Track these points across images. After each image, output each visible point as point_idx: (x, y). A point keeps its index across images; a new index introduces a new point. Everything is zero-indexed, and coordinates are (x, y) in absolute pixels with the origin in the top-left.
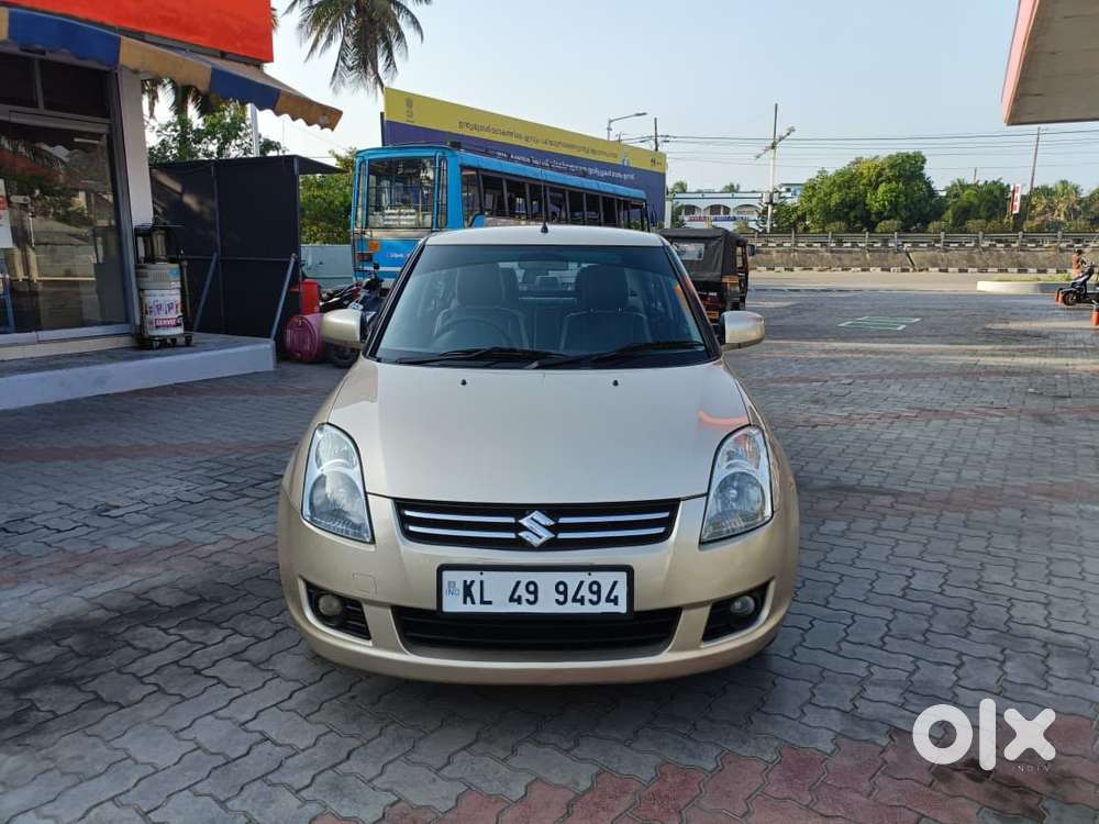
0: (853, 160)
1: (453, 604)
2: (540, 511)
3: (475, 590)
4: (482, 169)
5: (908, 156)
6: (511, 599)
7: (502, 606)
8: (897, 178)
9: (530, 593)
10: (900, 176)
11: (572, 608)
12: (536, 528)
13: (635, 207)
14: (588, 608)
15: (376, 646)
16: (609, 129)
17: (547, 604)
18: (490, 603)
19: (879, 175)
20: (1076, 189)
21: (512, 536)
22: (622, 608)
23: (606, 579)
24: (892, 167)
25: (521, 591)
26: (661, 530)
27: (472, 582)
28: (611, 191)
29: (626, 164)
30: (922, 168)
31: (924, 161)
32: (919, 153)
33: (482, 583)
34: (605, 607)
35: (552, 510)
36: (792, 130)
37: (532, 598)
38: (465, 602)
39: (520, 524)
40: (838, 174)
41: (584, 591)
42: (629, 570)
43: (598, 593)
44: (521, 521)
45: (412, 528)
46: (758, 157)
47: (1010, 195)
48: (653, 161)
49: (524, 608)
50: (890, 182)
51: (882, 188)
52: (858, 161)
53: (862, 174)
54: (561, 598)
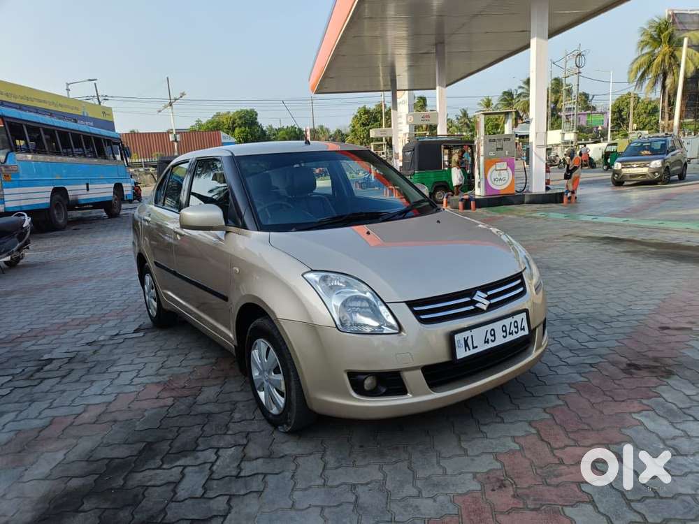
0: (215, 114)
1: (461, 354)
2: (479, 290)
3: (469, 342)
4: (5, 116)
5: (247, 111)
6: (485, 342)
7: (483, 347)
8: (245, 124)
9: (492, 335)
10: (246, 123)
11: (510, 338)
12: (481, 300)
13: (115, 143)
14: (515, 336)
15: (414, 395)
16: (68, 90)
17: (500, 341)
18: (476, 347)
19: (234, 123)
20: (327, 129)
21: (472, 307)
22: (526, 332)
23: (518, 318)
24: (240, 118)
25: (489, 337)
26: (521, 289)
27: (468, 338)
28: (97, 132)
29: (85, 115)
30: (256, 119)
31: (256, 115)
32: (253, 110)
33: (472, 336)
34: (521, 334)
35: (484, 289)
36: (183, 94)
37: (493, 338)
38: (466, 350)
39: (474, 300)
40: (209, 122)
41: (513, 328)
42: (526, 311)
43: (517, 327)
44: (474, 298)
45: (422, 317)
46: (160, 111)
47: (304, 133)
48: (104, 113)
49: (491, 345)
50: (240, 127)
51: (237, 130)
52: (218, 115)
53: (223, 122)
54: (505, 334)
